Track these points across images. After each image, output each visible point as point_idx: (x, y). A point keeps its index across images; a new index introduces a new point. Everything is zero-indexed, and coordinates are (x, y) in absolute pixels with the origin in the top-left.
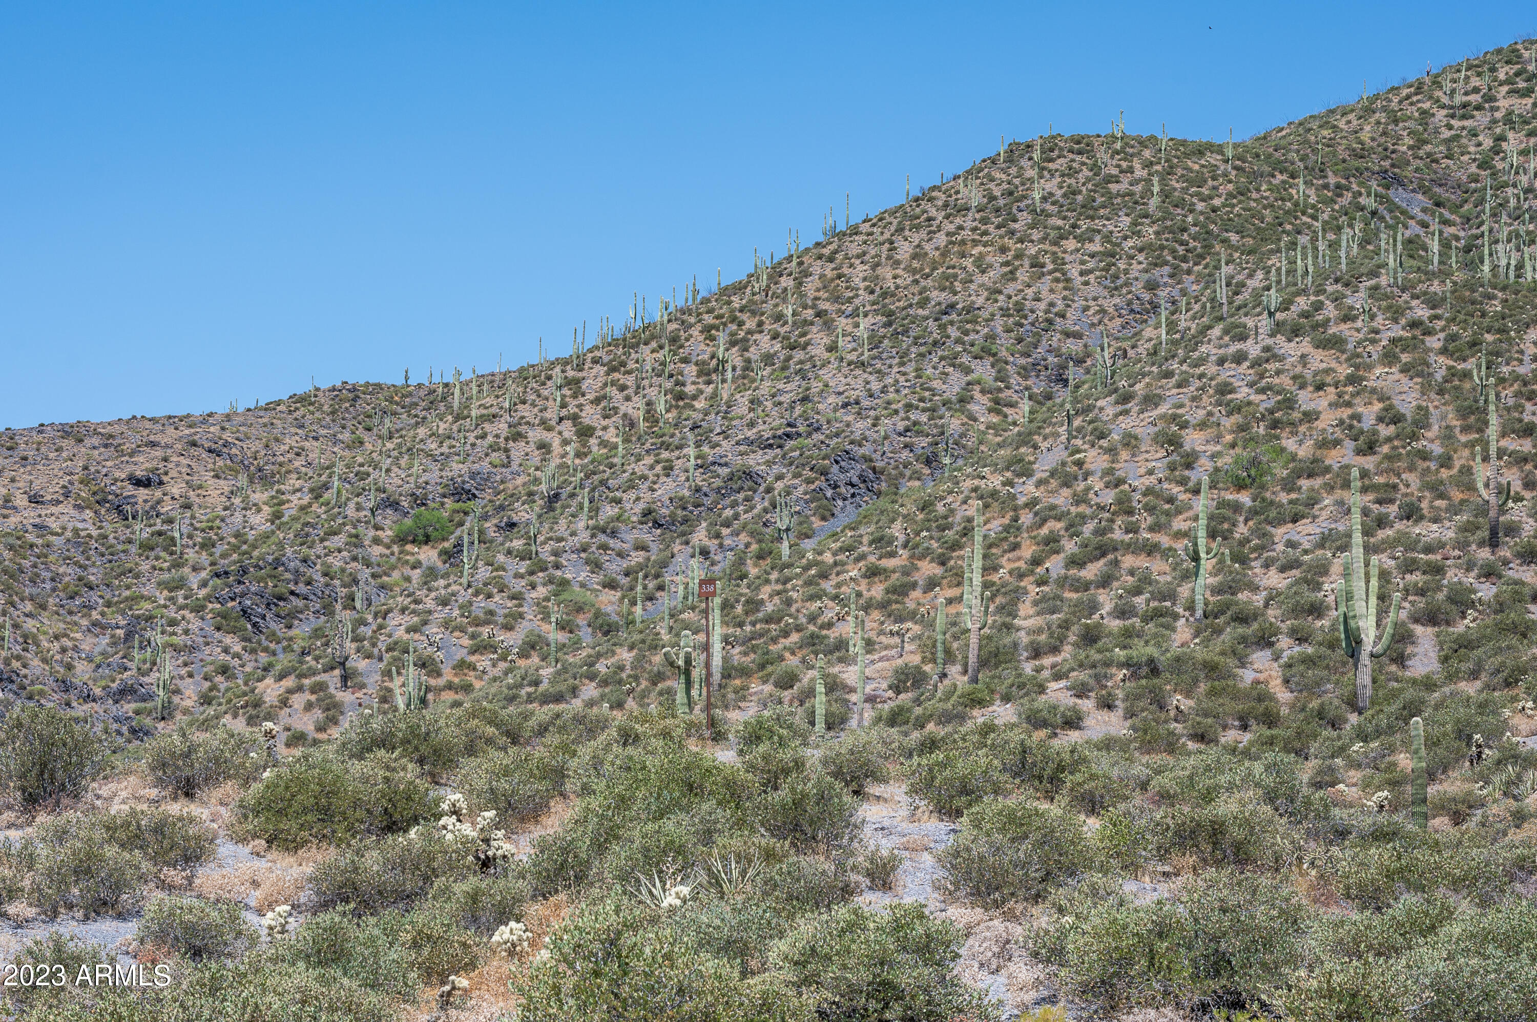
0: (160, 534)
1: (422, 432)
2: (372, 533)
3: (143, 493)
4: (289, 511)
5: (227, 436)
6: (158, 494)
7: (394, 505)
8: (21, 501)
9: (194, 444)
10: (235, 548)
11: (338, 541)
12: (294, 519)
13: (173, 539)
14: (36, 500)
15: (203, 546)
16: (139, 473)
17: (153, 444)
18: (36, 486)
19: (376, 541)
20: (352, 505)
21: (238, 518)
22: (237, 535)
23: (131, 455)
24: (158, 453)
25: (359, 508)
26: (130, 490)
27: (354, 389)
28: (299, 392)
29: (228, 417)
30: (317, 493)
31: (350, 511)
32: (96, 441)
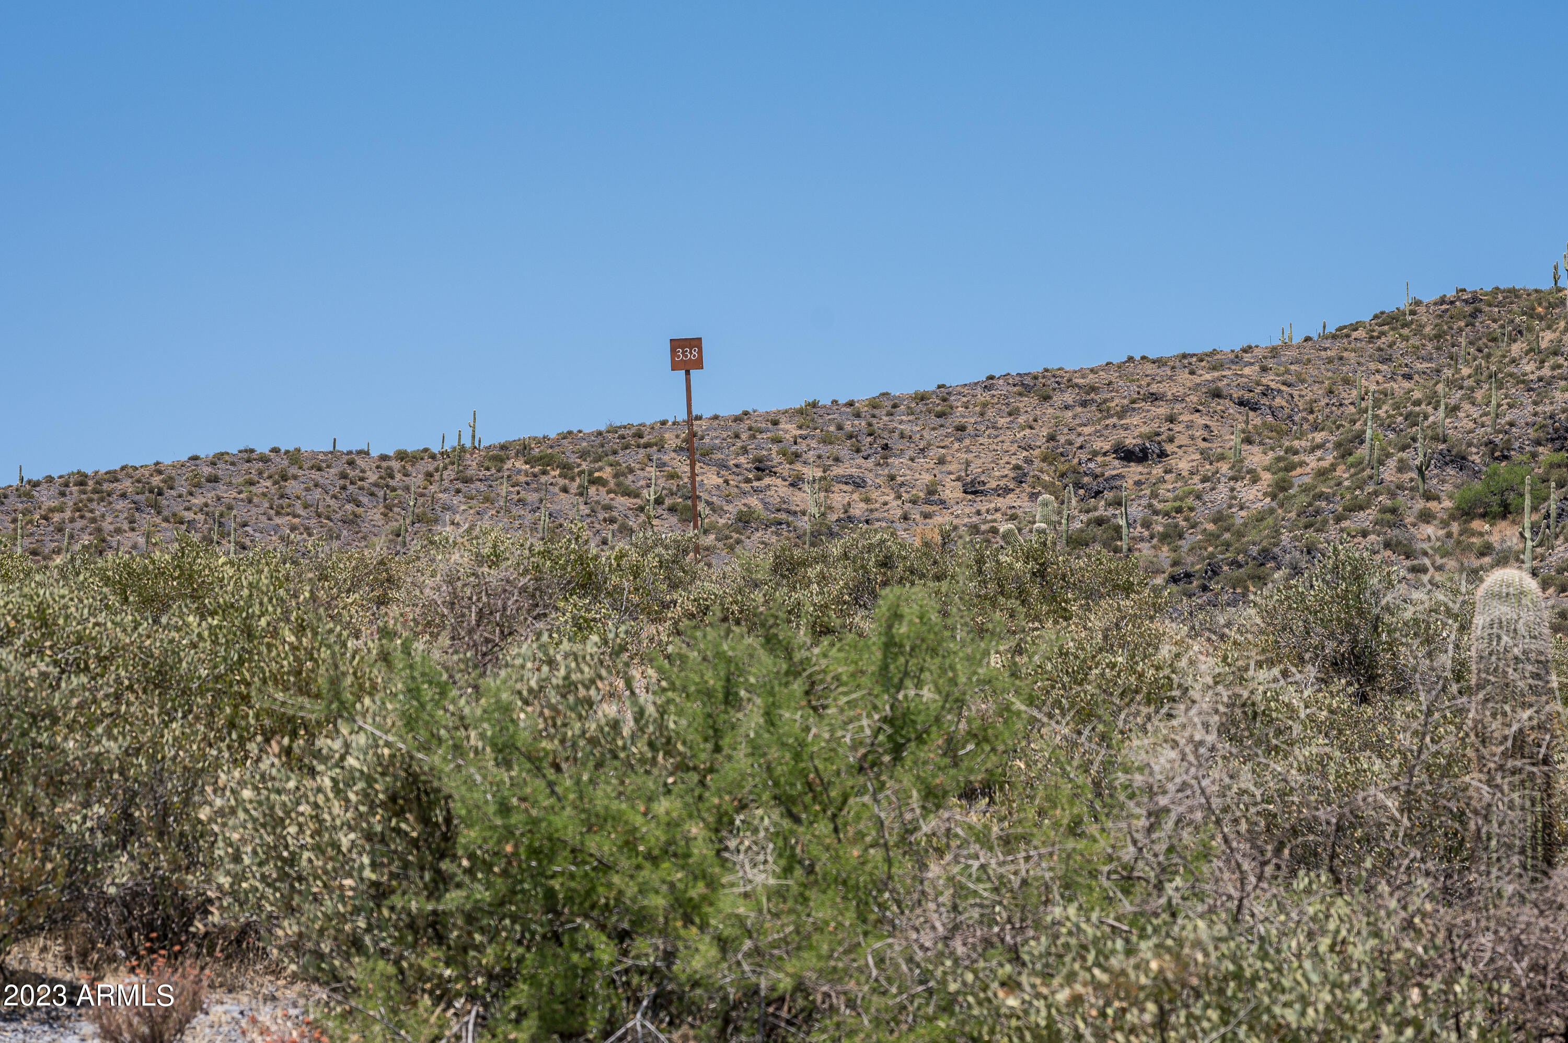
0: (1100, 522)
1: (1516, 349)
2: (1420, 504)
3: (1135, 471)
4: (1302, 477)
5: (1269, 380)
6: (1158, 470)
7: (1459, 460)
8: (951, 491)
9: (1217, 394)
10: (1212, 538)
11: (1365, 518)
12: (1305, 489)
13: (1118, 529)
14: (973, 489)
15: (1165, 537)
16: (1131, 441)
17: (1155, 398)
18: (975, 469)
19: (1426, 517)
20: (1392, 463)
21: (1223, 491)
22: (1218, 519)
23: (1121, 415)
24: (1162, 410)
25: (1402, 467)
26: (1115, 467)
27: (1475, 299)
28: (1390, 308)
29: (1274, 352)
30: (1345, 450)
31: (1389, 473)
32: (1069, 397)
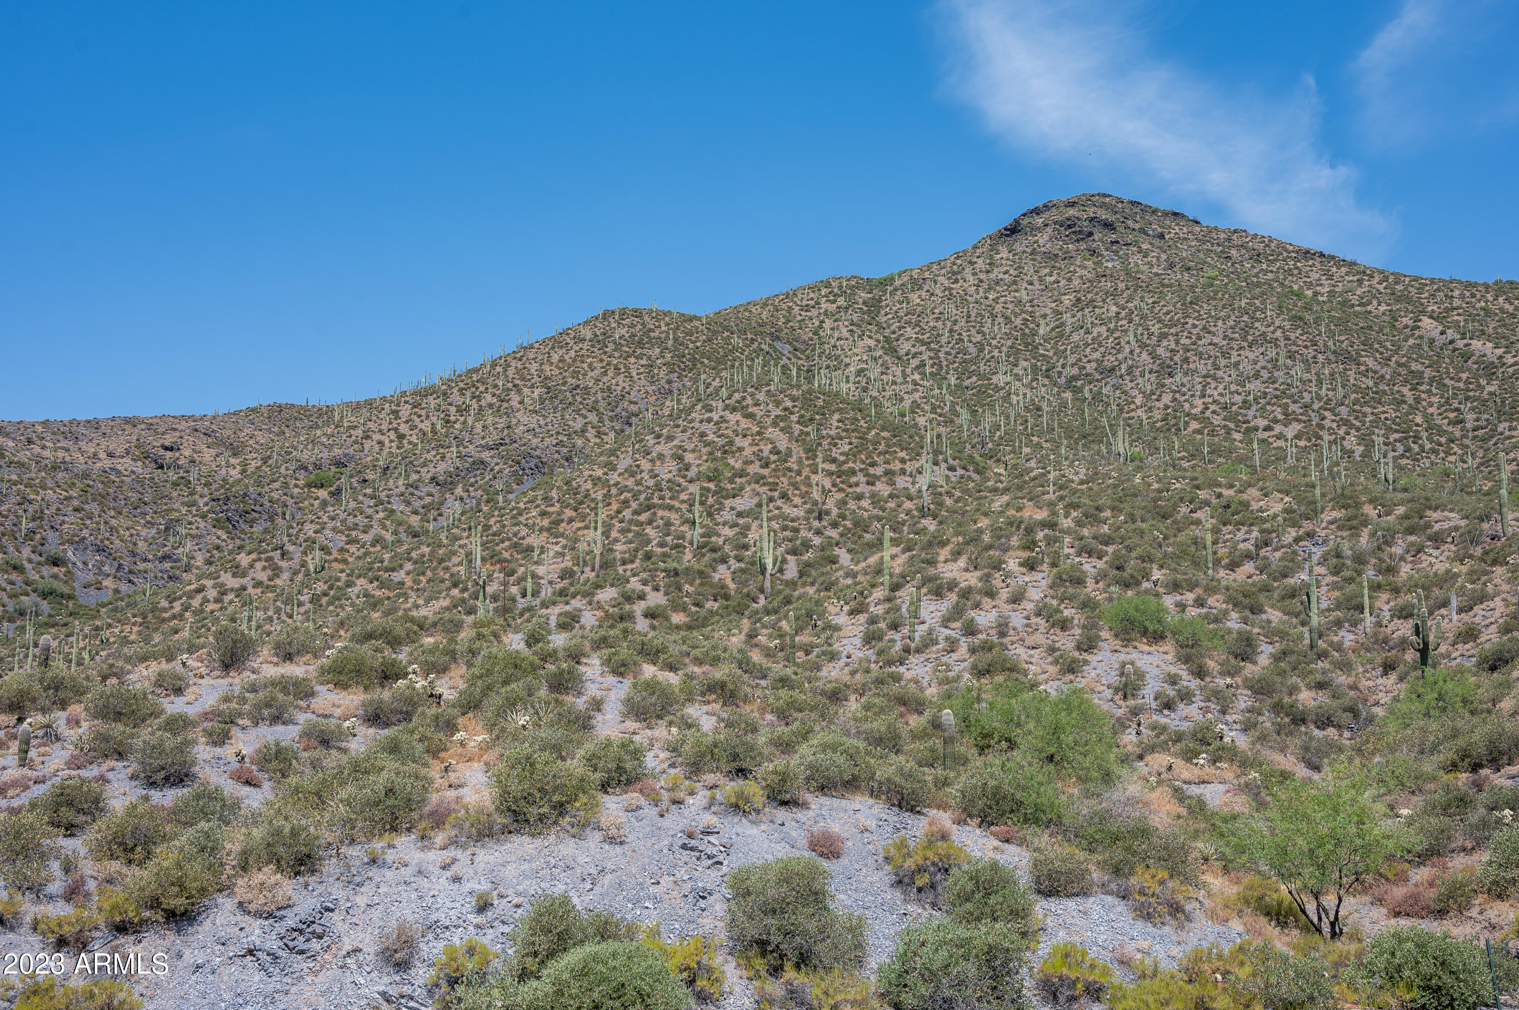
0: (182, 478)
1: (319, 432)
2: (294, 482)
3: (169, 454)
4: (251, 469)
5: (213, 427)
6: (177, 454)
7: (306, 469)
8: (102, 455)
9: (196, 430)
10: (222, 487)
11: (276, 485)
12: (253, 473)
13: (189, 481)
14: (110, 455)
15: (205, 485)
16: (167, 444)
17: (175, 430)
18: (111, 448)
19: (296, 486)
20: (283, 467)
21: (223, 471)
22: (223, 480)
23: (163, 434)
24: (178, 434)
25: (287, 469)
26: (162, 452)
27: (280, 406)
28: (252, 406)
29: (214, 417)
30: (265, 461)
31: (283, 470)
32: (143, 426)
